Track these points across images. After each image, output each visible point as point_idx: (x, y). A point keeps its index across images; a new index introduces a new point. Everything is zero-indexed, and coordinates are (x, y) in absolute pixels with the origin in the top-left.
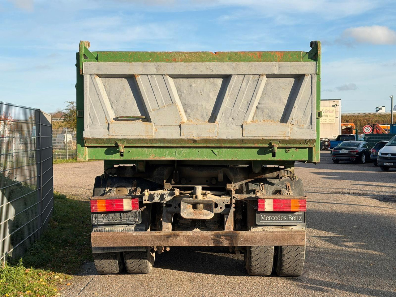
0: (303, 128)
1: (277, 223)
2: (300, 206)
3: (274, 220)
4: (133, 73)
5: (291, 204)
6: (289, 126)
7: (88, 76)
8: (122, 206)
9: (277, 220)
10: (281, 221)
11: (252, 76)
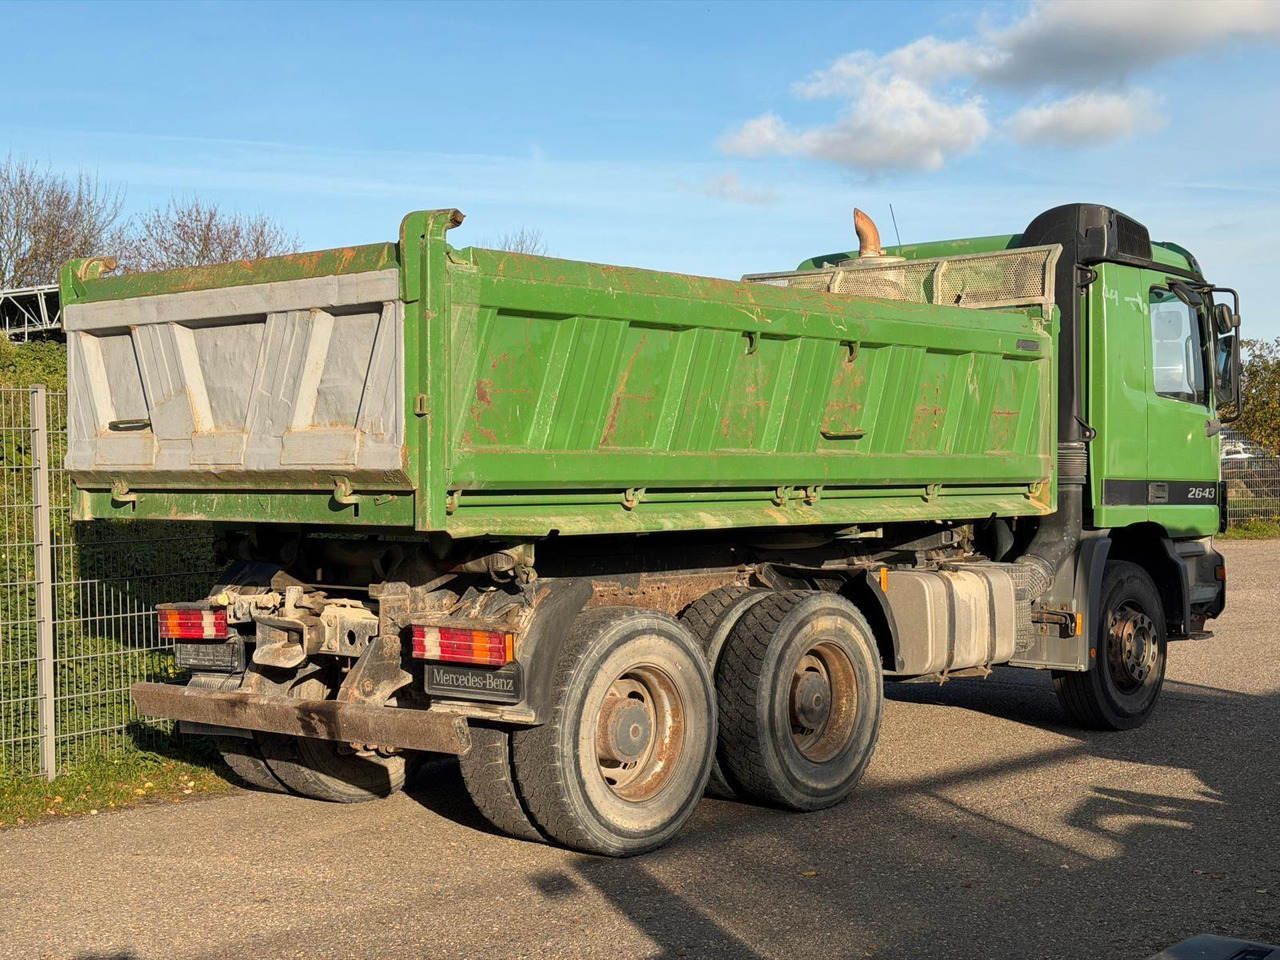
0: (382, 441)
1: (465, 692)
2: (490, 650)
3: (458, 686)
4: (125, 324)
5: (475, 644)
6: (355, 437)
7: (73, 334)
8: (202, 629)
9: (465, 687)
10: (472, 688)
11: (298, 313)
